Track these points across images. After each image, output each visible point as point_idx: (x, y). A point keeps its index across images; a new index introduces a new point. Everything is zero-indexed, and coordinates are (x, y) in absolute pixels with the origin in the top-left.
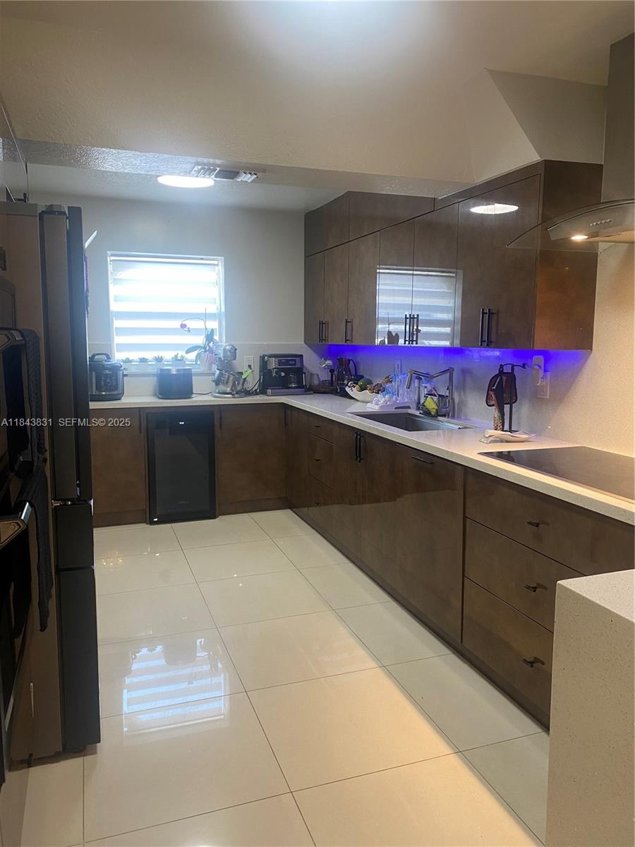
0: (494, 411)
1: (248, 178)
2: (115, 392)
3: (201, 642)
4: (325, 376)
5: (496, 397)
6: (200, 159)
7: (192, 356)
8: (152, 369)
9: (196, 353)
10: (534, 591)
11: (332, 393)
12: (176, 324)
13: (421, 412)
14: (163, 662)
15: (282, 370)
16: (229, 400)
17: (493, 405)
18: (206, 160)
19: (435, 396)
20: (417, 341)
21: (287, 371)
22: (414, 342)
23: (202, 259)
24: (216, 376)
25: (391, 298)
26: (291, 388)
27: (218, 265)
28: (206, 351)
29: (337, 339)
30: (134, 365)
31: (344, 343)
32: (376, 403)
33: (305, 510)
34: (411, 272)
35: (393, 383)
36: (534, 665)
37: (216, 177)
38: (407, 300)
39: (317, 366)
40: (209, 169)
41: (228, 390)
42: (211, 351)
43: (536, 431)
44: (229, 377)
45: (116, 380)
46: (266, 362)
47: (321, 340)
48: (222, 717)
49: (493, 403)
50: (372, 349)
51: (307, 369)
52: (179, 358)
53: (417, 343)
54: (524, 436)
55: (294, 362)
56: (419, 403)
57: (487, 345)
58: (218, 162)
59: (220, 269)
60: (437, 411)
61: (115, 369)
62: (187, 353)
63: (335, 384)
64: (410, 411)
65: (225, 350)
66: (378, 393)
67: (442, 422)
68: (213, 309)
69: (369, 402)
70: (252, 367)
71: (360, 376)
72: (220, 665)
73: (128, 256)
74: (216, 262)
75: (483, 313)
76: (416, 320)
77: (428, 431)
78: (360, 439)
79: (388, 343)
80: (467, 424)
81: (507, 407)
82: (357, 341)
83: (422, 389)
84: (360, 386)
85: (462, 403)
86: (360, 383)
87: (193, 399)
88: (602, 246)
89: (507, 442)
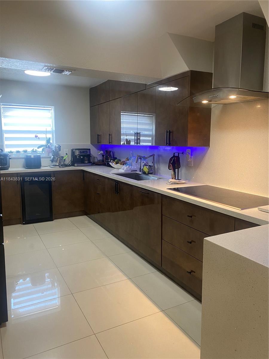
0: (171, 172)
1: (67, 73)
2: (6, 166)
3: (47, 275)
4: (100, 158)
5: (172, 166)
6: (46, 64)
7: (40, 149)
8: (22, 155)
9: (42, 148)
10: (191, 243)
11: (103, 165)
12: (33, 136)
13: (142, 172)
14: (30, 285)
15: (82, 155)
16: (58, 169)
17: (171, 169)
18: (49, 65)
19: (147, 166)
20: (140, 143)
21: (84, 156)
22: (139, 144)
23: (44, 107)
24: (52, 158)
25: (129, 125)
26: (85, 163)
27: (51, 110)
28: (46, 147)
29: (105, 142)
30: (14, 154)
31: (108, 144)
32: (123, 169)
33: (93, 215)
34: (137, 115)
35: (130, 161)
36: (191, 273)
37: (53, 72)
38: (135, 126)
39: (96, 154)
40: (50, 69)
41: (57, 164)
42: (49, 147)
43: (188, 179)
44: (57, 159)
45: (6, 161)
46: (74, 152)
47: (98, 142)
48: (57, 307)
49: (171, 168)
50: (120, 146)
51: (92, 155)
52: (34, 150)
53: (140, 144)
54: (184, 182)
55: (86, 152)
56: (141, 169)
57: (169, 145)
58: (54, 66)
59: (53, 111)
60: (148, 172)
61: (6, 156)
62: (38, 148)
63: (105, 161)
64: (137, 172)
65: (55, 147)
66: (124, 165)
67: (150, 176)
68: (49, 129)
69: (120, 169)
70: (68, 154)
71: (115, 158)
72: (56, 284)
73: (10, 105)
74: (51, 109)
75: (167, 132)
76: (139, 134)
77: (144, 181)
78: (117, 184)
79: (126, 144)
80: (161, 177)
81: (176, 170)
82: (114, 143)
83: (142, 163)
84: (116, 162)
85: (158, 169)
86: (116, 161)
87: (41, 169)
88: (213, 105)
89: (177, 184)
